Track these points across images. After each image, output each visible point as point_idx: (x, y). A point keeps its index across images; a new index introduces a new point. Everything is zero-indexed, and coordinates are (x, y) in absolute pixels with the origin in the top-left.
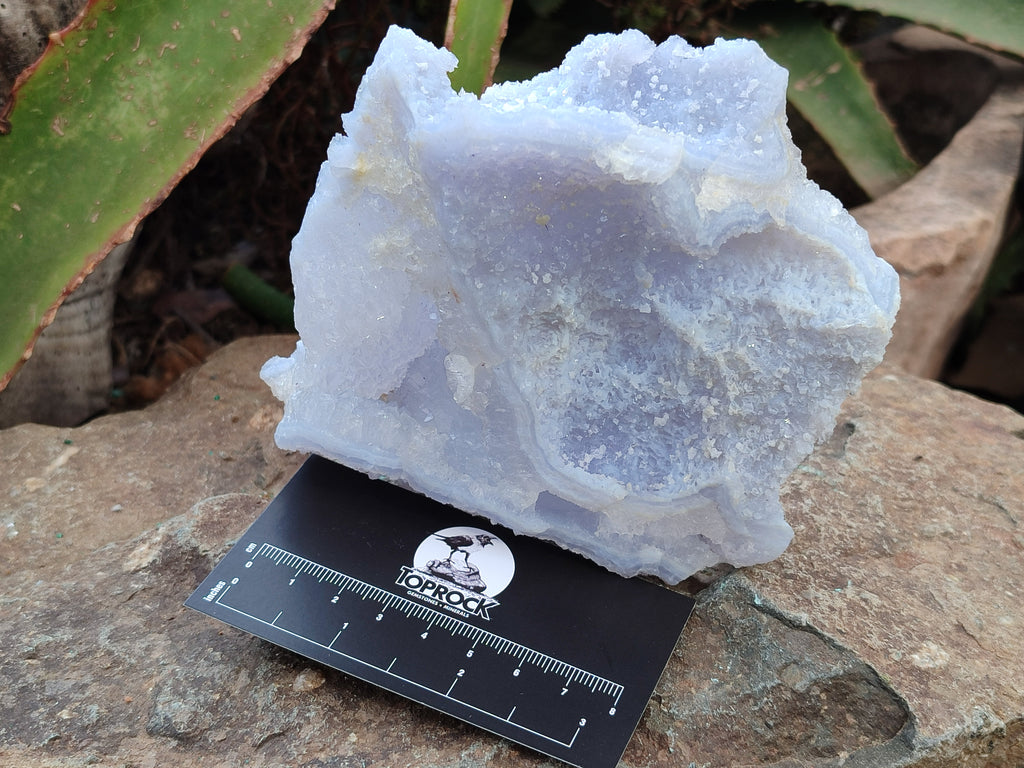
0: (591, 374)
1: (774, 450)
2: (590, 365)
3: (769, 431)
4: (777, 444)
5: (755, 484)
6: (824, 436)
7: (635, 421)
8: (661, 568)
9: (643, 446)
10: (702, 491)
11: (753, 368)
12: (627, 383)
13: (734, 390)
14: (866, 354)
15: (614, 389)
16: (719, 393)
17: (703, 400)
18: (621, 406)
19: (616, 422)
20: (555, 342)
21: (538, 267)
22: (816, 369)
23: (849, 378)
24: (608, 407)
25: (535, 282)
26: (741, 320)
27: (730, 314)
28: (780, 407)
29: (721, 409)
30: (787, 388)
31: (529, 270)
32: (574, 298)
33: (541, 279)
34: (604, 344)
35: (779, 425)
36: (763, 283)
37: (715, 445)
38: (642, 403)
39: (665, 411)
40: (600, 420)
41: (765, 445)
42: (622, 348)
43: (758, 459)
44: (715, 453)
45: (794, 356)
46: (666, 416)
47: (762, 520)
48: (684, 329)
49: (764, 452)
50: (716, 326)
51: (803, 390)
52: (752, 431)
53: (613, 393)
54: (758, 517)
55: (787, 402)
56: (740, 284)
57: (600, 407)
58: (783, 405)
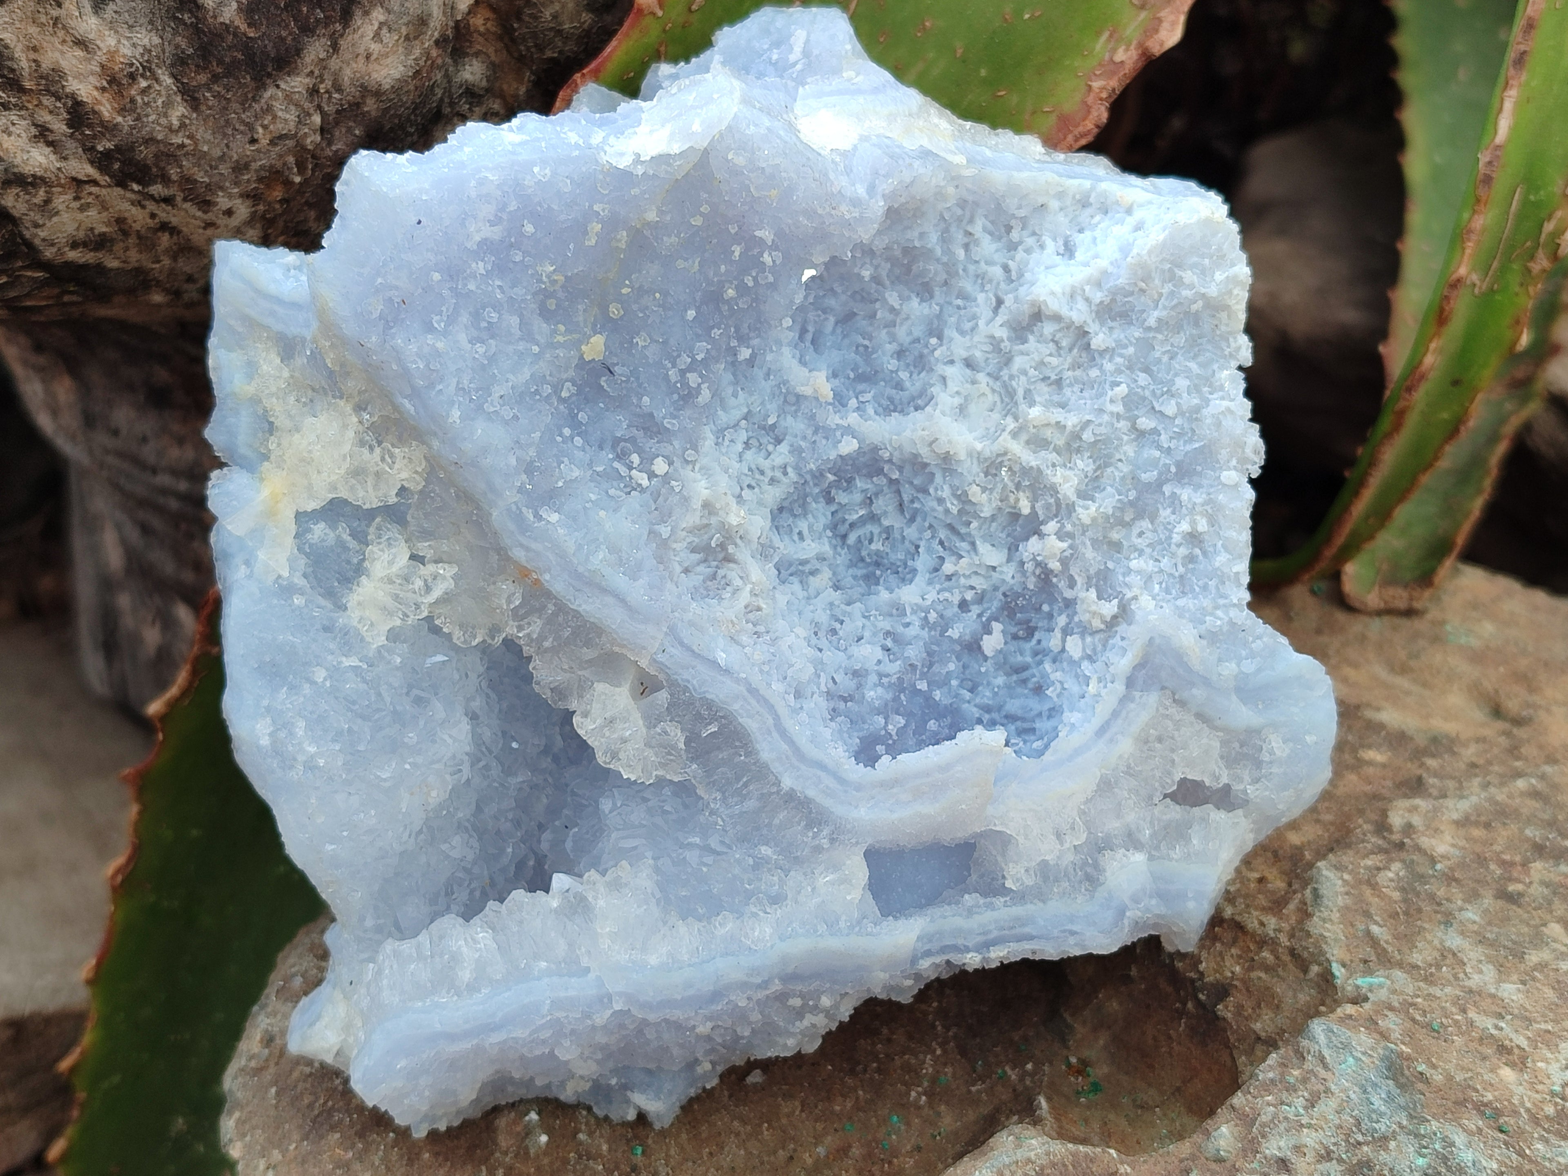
0: (834, 632)
1: (1193, 538)
2: (823, 617)
3: (1165, 513)
4: (1193, 523)
5: (1204, 611)
6: (1252, 456)
7: (952, 666)
8: (1161, 895)
9: (995, 716)
10: (1130, 683)
11: (1071, 421)
12: (899, 610)
13: (1066, 479)
14: (1219, 276)
15: (888, 633)
16: (1048, 507)
17: (1033, 545)
18: (914, 653)
19: (922, 686)
20: (738, 582)
21: (635, 459)
22: (1165, 359)
23: (1224, 344)
24: (894, 668)
25: (645, 482)
26: (1005, 373)
27: (981, 377)
28: (1155, 463)
29: (1069, 527)
30: (1145, 423)
31: (623, 471)
32: (724, 483)
33: (652, 475)
34: (826, 575)
35: (1174, 494)
36: (1000, 302)
37: (1100, 598)
38: (944, 624)
39: (989, 620)
40: (896, 699)
41: (1176, 538)
42: (860, 572)
43: (1181, 569)
44: (1109, 608)
45: (1119, 360)
46: (997, 627)
47: (1259, 670)
48: (926, 433)
49: (1183, 551)
50: (972, 408)
51: (1170, 409)
52: (1141, 534)
53: (889, 643)
54: (1249, 667)
55: (1159, 447)
56: (968, 326)
57: (881, 675)
58: (1157, 454)
